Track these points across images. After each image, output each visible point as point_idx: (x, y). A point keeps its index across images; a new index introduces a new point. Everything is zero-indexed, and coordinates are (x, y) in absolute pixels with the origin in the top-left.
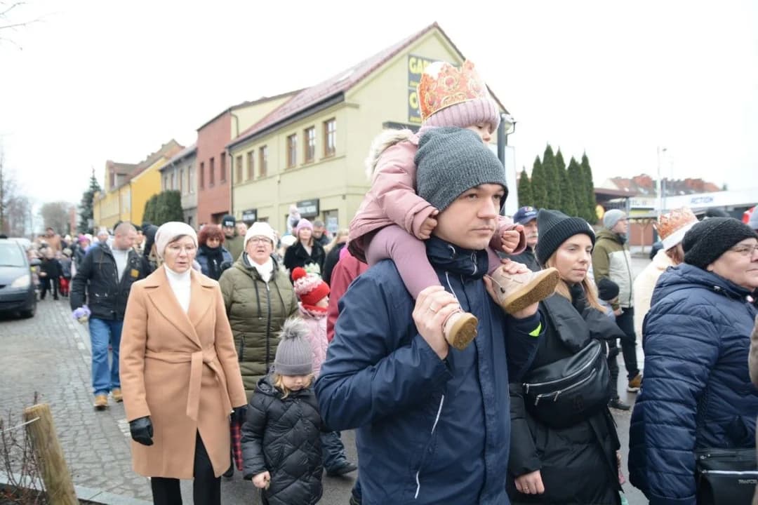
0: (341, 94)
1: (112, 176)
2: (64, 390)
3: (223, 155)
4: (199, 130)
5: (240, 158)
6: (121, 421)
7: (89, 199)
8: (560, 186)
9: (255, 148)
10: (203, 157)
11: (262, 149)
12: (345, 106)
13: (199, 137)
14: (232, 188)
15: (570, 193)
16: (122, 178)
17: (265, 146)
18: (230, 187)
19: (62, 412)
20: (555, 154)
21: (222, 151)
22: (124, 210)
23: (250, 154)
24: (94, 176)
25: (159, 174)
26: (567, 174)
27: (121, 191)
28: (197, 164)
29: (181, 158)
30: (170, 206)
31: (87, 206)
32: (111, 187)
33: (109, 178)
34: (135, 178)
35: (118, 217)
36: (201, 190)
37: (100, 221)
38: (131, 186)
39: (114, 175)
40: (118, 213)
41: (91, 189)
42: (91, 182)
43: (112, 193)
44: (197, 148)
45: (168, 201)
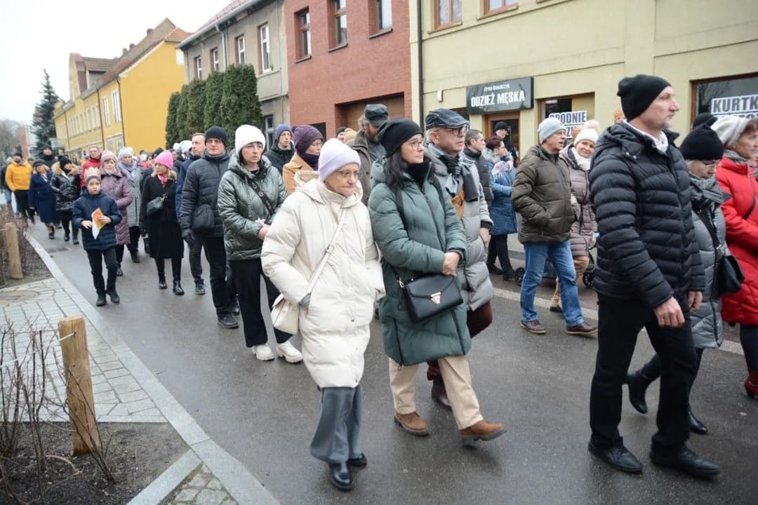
1: (82, 76)
7: (47, 112)
14: (421, 41)
16: (99, 76)
18: (414, 37)
22: (108, 119)
24: (48, 83)
27: (100, 93)
28: (283, 14)
29: (239, 14)
30: (239, 95)
31: (43, 122)
32: (81, 91)
33: (76, 79)
34: (124, 72)
35: (100, 131)
36: (298, 62)
37: (69, 139)
38: (119, 84)
39: (85, 73)
40: (99, 125)
41: (47, 100)
42: (46, 92)
43: (85, 99)
45: (234, 86)
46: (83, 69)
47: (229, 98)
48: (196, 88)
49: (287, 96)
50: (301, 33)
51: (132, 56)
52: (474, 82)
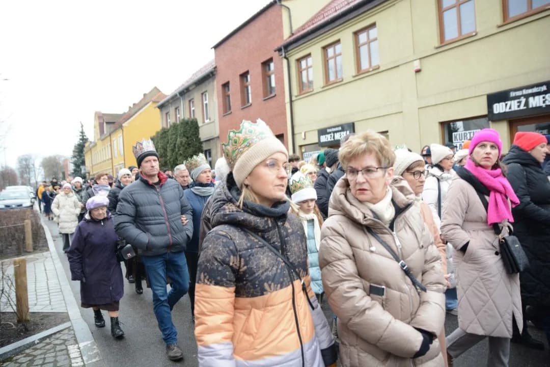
1: (101, 125)
3: (266, 64)
4: (216, 47)
7: (80, 150)
9: (344, 35)
10: (226, 76)
13: (217, 56)
14: (291, 101)
16: (112, 125)
17: (371, 26)
18: (287, 99)
21: (266, 57)
22: (116, 153)
23: (326, 48)
24: (82, 130)
27: (112, 136)
28: (215, 86)
29: (190, 86)
30: (187, 138)
31: (78, 155)
32: (101, 135)
33: (98, 127)
34: (126, 123)
35: (111, 161)
36: (224, 116)
37: (92, 166)
38: (122, 130)
39: (103, 123)
40: (110, 157)
41: (81, 141)
42: (80, 136)
43: (103, 140)
44: (216, 68)
45: (185, 132)
46: (102, 121)
47: (181, 140)
48: (163, 133)
49: (218, 137)
50: (226, 98)
51: (133, 111)
52: (322, 126)
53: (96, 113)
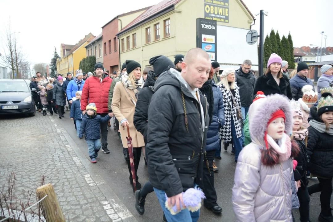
0: (173, 6)
2: (53, 156)
3: (115, 38)
4: (103, 28)
5: (123, 40)
6: (86, 176)
7: (54, 61)
8: (277, 50)
9: (131, 35)
10: (105, 40)
11: (133, 35)
12: (175, 12)
13: (103, 31)
14: (120, 54)
15: (282, 54)
16: (68, 52)
17: (135, 34)
19: (54, 170)
20: (275, 34)
21: (114, 37)
22: (70, 66)
23: (128, 37)
24: (56, 51)
25: (85, 49)
26: (281, 44)
27: (68, 57)
28: (102, 43)
29: (95, 41)
30: (91, 63)
31: (54, 64)
32: (64, 56)
33: (62, 52)
34: (75, 51)
35: (68, 69)
36: (105, 55)
37: (60, 71)
38: (73, 55)
39: (65, 50)
40: (68, 67)
41: (55, 57)
42: (55, 54)
43: (64, 58)
44: (102, 36)
45: (90, 61)
50: (105, 49)
53: (62, 44)
